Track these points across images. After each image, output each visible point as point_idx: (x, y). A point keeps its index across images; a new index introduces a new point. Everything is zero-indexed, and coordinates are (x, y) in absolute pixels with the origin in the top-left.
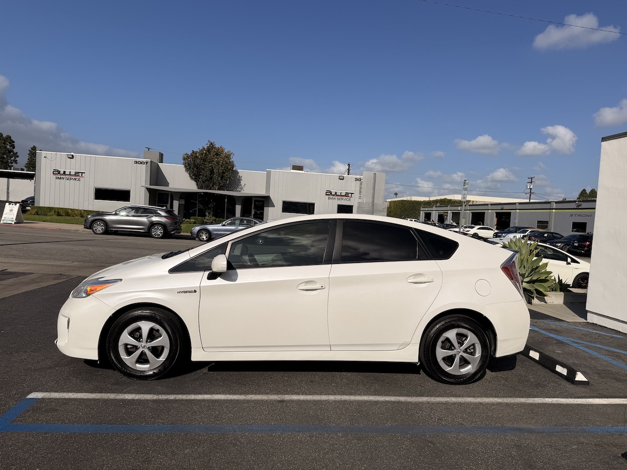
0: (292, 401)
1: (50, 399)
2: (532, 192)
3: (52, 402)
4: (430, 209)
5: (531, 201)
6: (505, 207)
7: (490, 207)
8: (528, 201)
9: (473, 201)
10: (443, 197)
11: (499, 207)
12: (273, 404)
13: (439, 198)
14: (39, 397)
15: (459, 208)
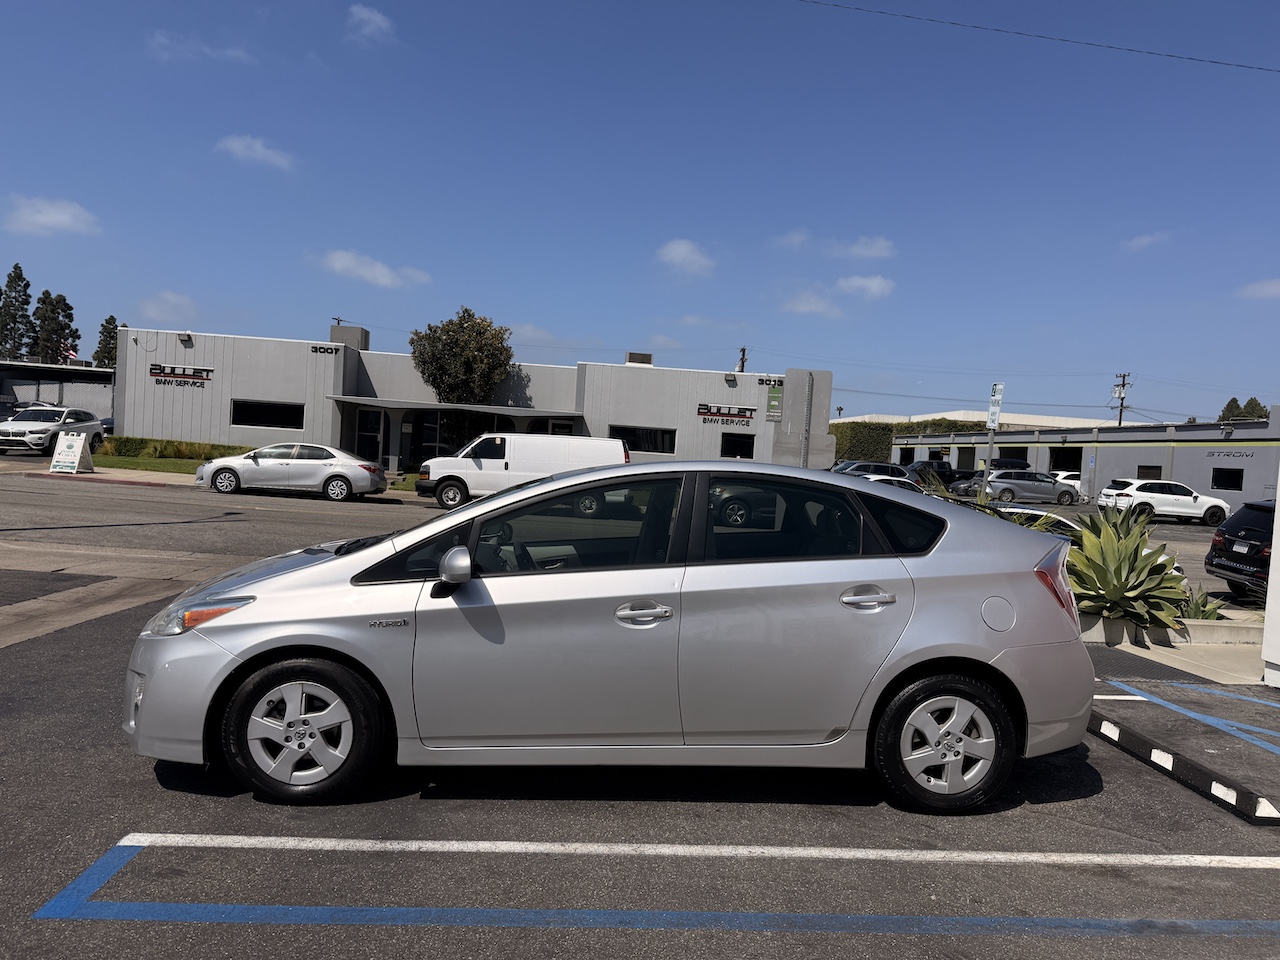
0: (662, 858)
1: (166, 848)
2: (1124, 405)
3: (170, 854)
4: (911, 441)
5: (1124, 424)
6: (1071, 437)
7: (1037, 437)
8: (1115, 424)
10: (938, 416)
11: (1058, 438)
12: (620, 864)
13: (930, 417)
14: (145, 845)
15: (973, 439)
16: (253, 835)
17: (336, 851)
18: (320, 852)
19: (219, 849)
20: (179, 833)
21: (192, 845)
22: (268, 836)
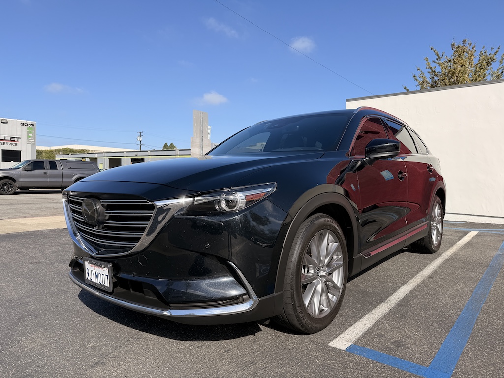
2: (142, 143)
4: (66, 156)
7: (125, 154)
14: (350, 344)
15: (96, 155)
16: (358, 321)
17: (391, 311)
18: (391, 313)
19: (370, 329)
20: (340, 334)
21: (361, 334)
22: (361, 318)
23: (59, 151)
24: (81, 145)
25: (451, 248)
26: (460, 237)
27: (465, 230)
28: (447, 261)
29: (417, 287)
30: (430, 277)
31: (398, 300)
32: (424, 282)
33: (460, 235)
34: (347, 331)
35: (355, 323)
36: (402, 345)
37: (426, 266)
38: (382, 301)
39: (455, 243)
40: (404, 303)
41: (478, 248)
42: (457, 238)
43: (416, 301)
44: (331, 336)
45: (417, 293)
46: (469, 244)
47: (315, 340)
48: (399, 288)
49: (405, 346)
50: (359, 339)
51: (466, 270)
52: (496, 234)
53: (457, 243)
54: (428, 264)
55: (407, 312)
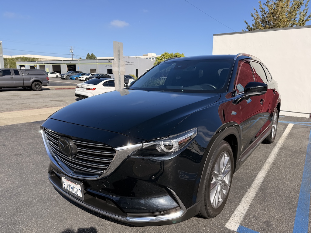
2: (73, 54)
4: (23, 63)
5: (73, 59)
6: (72, 62)
7: (63, 62)
8: (71, 59)
9: (40, 59)
10: (22, 56)
11: (69, 62)
13: (19, 56)
14: (238, 225)
15: (44, 62)
16: (239, 204)
17: (257, 195)
18: (257, 197)
19: (248, 211)
20: (230, 217)
21: (243, 216)
22: (240, 201)
23: (18, 58)
24: (32, 55)
25: (281, 138)
26: (284, 128)
27: (286, 122)
28: (281, 149)
29: (268, 173)
30: (274, 164)
31: (259, 185)
32: (271, 168)
33: (284, 127)
34: (234, 214)
35: (237, 206)
36: (270, 225)
37: (269, 155)
38: (250, 186)
39: (282, 134)
40: (263, 187)
41: (296, 138)
42: (282, 129)
43: (270, 185)
44: (225, 219)
45: (269, 178)
46: (290, 135)
47: (216, 223)
48: (257, 174)
49: (272, 226)
50: (243, 221)
51: (294, 158)
52: (305, 126)
53: (283, 134)
54: (270, 152)
55: (267, 195)
